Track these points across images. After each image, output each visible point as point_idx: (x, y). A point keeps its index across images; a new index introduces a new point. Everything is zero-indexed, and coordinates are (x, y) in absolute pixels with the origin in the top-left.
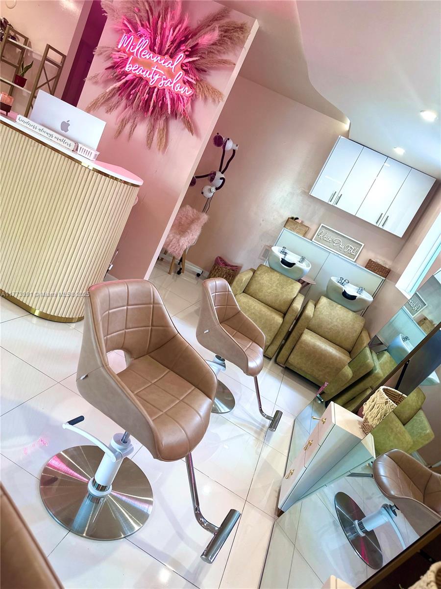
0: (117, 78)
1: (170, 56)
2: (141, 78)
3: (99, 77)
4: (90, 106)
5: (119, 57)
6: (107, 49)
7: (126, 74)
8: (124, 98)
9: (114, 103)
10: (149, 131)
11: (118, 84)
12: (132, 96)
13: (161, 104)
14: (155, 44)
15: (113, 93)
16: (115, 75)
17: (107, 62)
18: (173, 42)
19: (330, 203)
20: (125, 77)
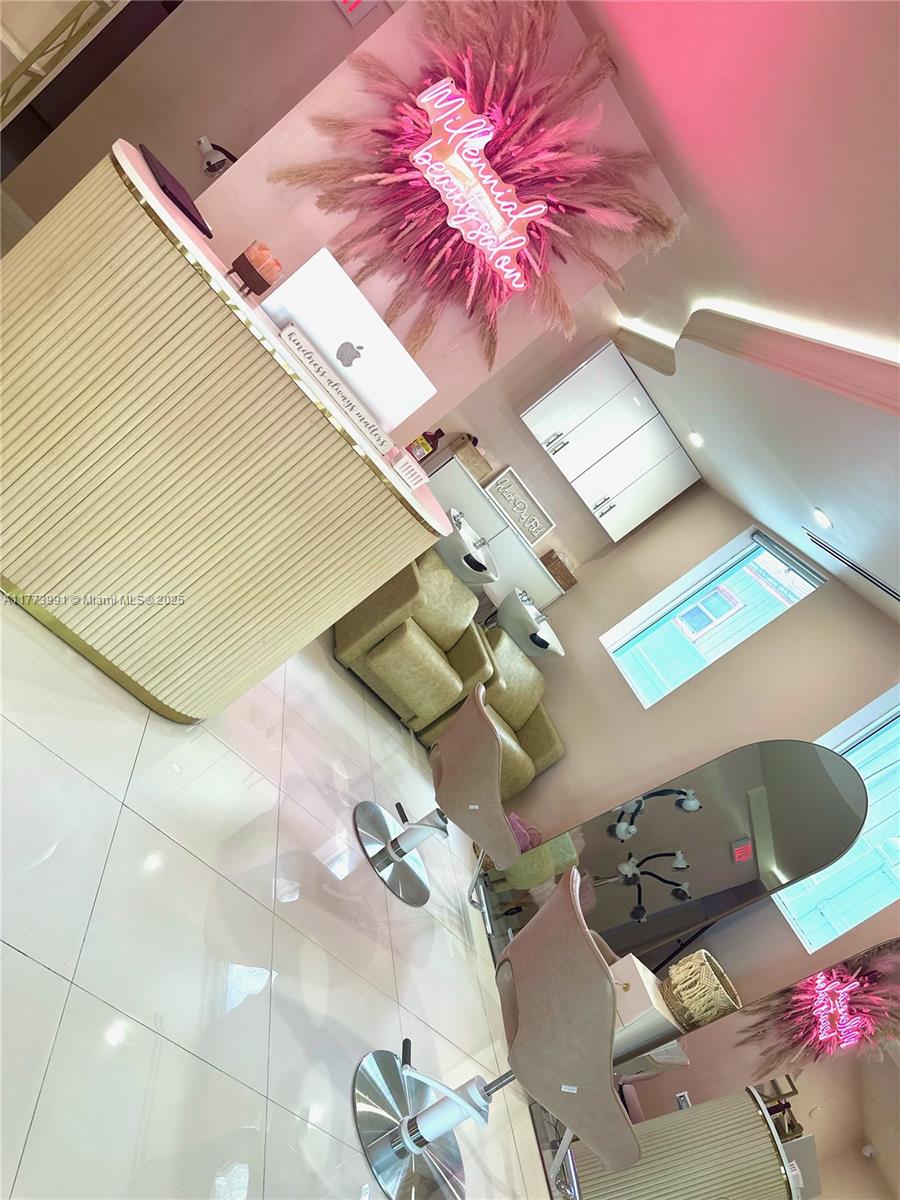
1: (516, 191)
2: (437, 196)
7: (410, 167)
13: (457, 275)
16: (385, 153)
19: (544, 446)
20: (405, 170)
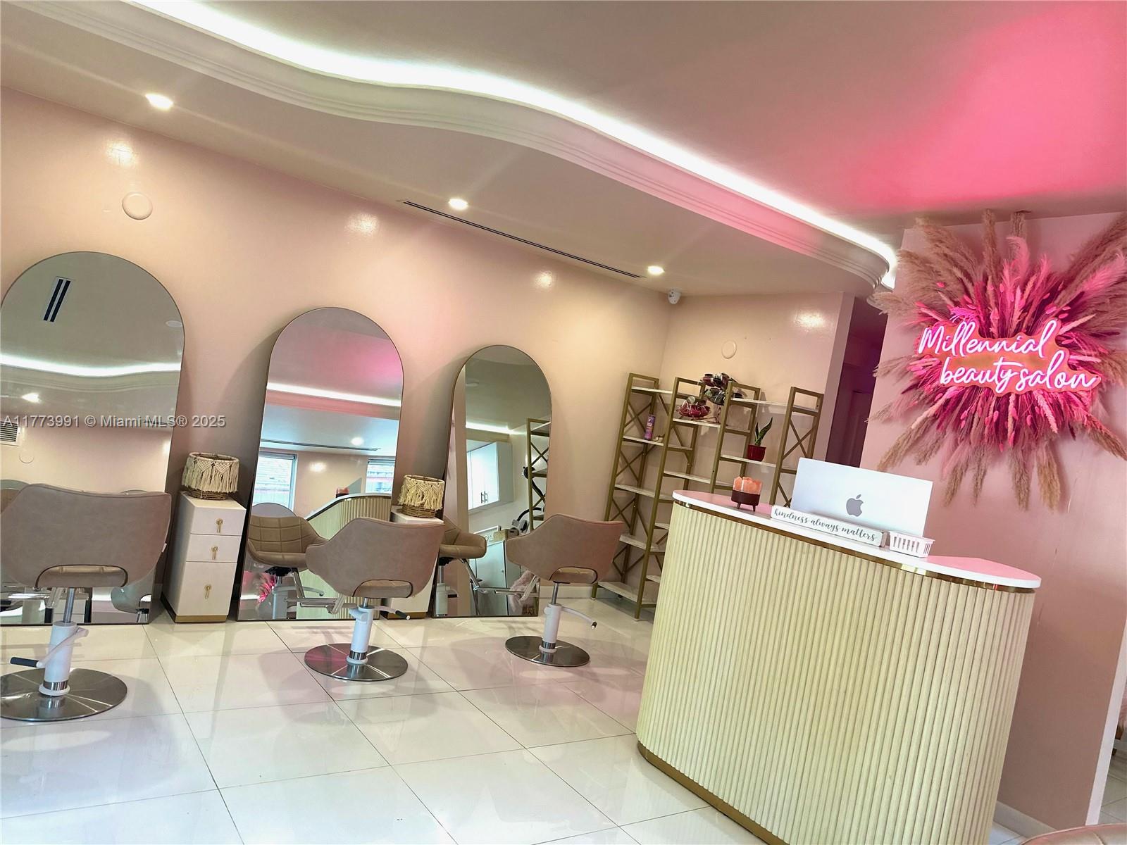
0: (926, 402)
1: (1026, 333)
2: (975, 388)
3: (892, 410)
4: (884, 460)
5: (924, 367)
6: (897, 362)
7: (944, 389)
8: (949, 431)
9: (930, 444)
10: (1018, 476)
11: (932, 410)
12: (964, 422)
13: (1031, 419)
14: (989, 324)
15: (925, 428)
16: (921, 398)
17: (901, 381)
18: (1025, 309)
20: (942, 394)
